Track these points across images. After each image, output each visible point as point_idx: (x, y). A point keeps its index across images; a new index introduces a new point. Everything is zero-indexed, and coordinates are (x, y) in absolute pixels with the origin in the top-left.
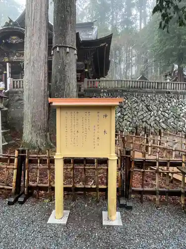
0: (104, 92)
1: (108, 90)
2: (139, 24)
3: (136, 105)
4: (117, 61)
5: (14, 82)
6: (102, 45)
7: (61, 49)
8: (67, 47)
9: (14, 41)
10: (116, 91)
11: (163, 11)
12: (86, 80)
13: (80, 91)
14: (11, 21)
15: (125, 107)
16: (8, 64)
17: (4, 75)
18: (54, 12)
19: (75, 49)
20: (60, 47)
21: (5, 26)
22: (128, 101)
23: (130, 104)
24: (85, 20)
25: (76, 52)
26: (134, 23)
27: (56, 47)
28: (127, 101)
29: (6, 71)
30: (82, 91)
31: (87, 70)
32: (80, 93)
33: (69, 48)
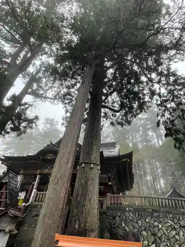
0: (130, 211)
1: (134, 209)
2: (157, 142)
3: (174, 233)
4: (142, 173)
5: (37, 194)
6: (125, 160)
7: (86, 165)
8: (91, 163)
9: (49, 158)
10: (145, 210)
11: (174, 136)
12: (109, 194)
13: (102, 208)
14: (51, 143)
15: (159, 235)
16: (38, 176)
17: (31, 186)
18: (84, 138)
19: (98, 165)
20: (85, 163)
21: (46, 147)
22: (162, 226)
23: (165, 231)
24: (109, 140)
25: (99, 167)
26: (152, 141)
27: (82, 164)
28: (160, 226)
29: (35, 181)
30: (104, 208)
31: (110, 183)
32: (102, 210)
33: (93, 164)
